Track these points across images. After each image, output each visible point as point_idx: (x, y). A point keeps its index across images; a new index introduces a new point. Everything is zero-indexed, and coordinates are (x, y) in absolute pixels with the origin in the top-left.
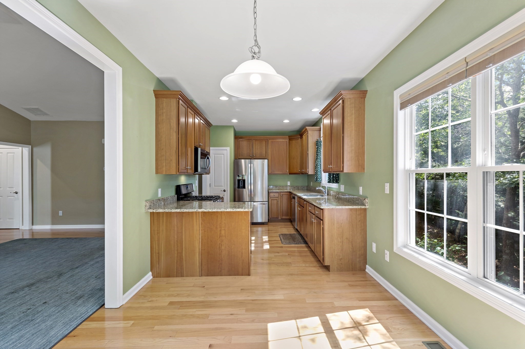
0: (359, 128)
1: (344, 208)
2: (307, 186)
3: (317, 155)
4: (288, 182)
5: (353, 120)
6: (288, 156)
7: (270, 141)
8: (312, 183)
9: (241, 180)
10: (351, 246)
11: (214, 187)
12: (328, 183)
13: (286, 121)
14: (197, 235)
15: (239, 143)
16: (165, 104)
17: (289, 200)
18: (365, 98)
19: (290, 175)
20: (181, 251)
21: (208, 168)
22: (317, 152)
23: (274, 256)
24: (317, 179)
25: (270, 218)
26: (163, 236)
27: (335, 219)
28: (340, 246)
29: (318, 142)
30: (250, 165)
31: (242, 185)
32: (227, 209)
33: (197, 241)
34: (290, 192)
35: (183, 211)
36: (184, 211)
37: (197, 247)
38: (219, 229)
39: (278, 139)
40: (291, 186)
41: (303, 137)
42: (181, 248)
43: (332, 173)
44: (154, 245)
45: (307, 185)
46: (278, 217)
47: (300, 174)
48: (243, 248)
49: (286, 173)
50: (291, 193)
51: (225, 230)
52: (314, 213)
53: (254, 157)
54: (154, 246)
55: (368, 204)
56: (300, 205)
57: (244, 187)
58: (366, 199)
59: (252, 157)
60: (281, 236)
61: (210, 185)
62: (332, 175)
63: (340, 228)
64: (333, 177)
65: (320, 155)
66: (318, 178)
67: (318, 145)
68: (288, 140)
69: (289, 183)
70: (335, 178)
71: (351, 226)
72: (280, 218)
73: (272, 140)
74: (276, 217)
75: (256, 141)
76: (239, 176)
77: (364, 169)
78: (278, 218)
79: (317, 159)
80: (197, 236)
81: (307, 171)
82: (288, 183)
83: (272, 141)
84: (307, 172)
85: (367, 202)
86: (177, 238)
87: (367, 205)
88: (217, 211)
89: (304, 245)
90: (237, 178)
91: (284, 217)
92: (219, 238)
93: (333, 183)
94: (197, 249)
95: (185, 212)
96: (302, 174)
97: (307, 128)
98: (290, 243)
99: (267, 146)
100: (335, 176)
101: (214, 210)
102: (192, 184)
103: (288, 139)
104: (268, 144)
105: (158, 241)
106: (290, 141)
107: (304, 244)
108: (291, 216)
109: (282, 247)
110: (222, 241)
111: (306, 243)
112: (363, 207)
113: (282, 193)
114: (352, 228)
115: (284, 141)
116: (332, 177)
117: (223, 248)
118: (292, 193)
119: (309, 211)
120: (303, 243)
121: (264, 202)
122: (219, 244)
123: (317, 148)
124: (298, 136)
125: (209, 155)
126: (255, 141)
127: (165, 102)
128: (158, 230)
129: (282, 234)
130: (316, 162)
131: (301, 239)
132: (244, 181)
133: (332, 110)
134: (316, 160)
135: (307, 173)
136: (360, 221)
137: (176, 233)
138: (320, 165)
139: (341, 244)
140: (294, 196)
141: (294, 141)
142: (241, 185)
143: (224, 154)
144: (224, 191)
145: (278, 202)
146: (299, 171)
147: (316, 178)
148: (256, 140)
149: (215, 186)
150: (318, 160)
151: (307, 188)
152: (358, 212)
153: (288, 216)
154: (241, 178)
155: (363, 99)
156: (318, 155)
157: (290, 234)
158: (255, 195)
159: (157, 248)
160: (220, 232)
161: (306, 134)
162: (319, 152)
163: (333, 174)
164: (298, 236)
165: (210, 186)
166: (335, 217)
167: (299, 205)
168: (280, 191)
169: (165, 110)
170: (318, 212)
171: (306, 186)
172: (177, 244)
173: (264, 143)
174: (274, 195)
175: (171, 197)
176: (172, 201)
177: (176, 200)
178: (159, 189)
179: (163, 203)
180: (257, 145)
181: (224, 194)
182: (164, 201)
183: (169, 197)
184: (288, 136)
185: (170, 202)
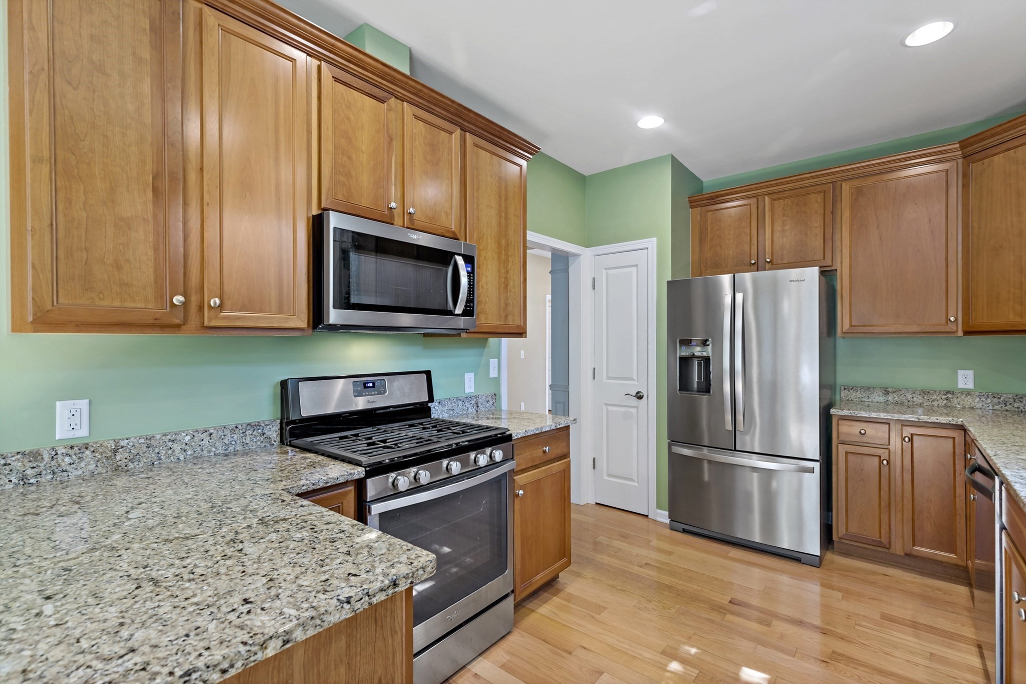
4: (961, 373)
7: (846, 187)
9: (698, 357)
11: (605, 380)
15: (704, 220)
19: (967, 337)
25: (840, 535)
30: (728, 297)
31: (698, 380)
34: (964, 430)
40: (980, 394)
46: (884, 540)
49: (948, 329)
53: (767, 267)
57: (707, 388)
59: (757, 266)
61: (594, 372)
68: (955, 165)
69: (965, 381)
72: (897, 549)
73: (856, 183)
74: (877, 539)
75: (778, 199)
76: (685, 343)
78: (889, 548)
82: (959, 379)
83: (857, 188)
90: (680, 351)
91: (922, 550)
102: (428, 373)
103: (960, 161)
104: (834, 201)
106: (975, 168)
113: (909, 431)
115: (932, 173)
126: (774, 200)
132: (707, 361)
140: (982, 462)
142: (694, 381)
143: (636, 266)
144: (639, 396)
145: (885, 470)
148: (775, 196)
149: (609, 378)
154: (694, 352)
158: (750, 425)
165: (594, 378)
168: (898, 416)
173: (815, 202)
174: (863, 432)
175: (212, 431)
176: (220, 451)
177: (275, 441)
178: (57, 402)
179: (92, 467)
180: (784, 215)
181: (637, 407)
182: (101, 455)
183: (184, 434)
184: (959, 143)
185: (194, 455)
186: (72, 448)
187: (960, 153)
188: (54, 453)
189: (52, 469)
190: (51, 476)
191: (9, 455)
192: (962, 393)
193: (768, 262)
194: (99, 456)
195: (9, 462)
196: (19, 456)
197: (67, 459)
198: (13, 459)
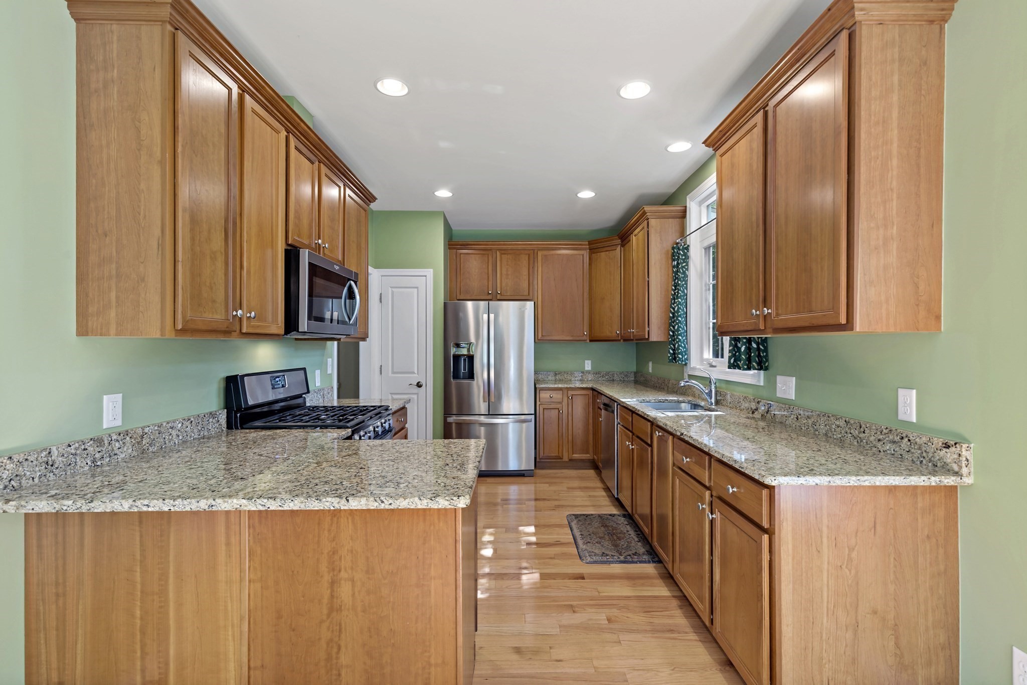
0: (919, 149)
1: (867, 484)
2: (636, 373)
3: (675, 287)
4: (586, 361)
5: (895, 114)
6: (586, 295)
7: (540, 253)
8: (650, 364)
9: (464, 355)
10: (892, 643)
11: (390, 375)
12: (729, 368)
13: (586, 194)
14: (229, 605)
15: (458, 259)
16: (115, 46)
17: (591, 409)
18: (946, 21)
19: (591, 343)
20: (160, 674)
21: (350, 320)
22: (677, 278)
23: (557, 631)
24: (674, 354)
25: (540, 457)
26: (80, 607)
27: (825, 529)
28: (846, 646)
29: (679, 249)
30: (485, 316)
31: (465, 369)
32: (350, 499)
33: (230, 629)
34: (593, 389)
35: (145, 509)
36: (150, 509)
37: (231, 656)
38: (327, 578)
39: (560, 249)
40: (596, 373)
41: (630, 240)
42: (159, 662)
43: (745, 338)
44: (43, 647)
45: (634, 369)
46: (560, 455)
47: (620, 340)
48: (433, 661)
49: (582, 339)
50: (595, 393)
51: (353, 580)
52: (707, 484)
53: (499, 297)
54: (43, 651)
55: (972, 470)
56: (633, 434)
57: (471, 375)
58: (965, 446)
59: (492, 296)
60: (574, 524)
61: (381, 369)
62: (744, 344)
63: (844, 567)
64: (749, 349)
65: (683, 285)
66: (679, 353)
67: (679, 257)
68: (586, 254)
69: (588, 366)
70: (755, 354)
71: (892, 560)
72: (566, 459)
73: (545, 253)
74: (557, 455)
75: (504, 254)
76: (458, 346)
77: (938, 318)
78: (562, 459)
79: (675, 297)
80: (229, 608)
81: (645, 332)
82: (586, 365)
83: (546, 256)
84: (645, 335)
85: (967, 460)
86: (142, 619)
87: (965, 470)
88: (303, 507)
89: (650, 569)
90: (453, 351)
91: (576, 456)
92: (329, 615)
93: (749, 368)
94: (232, 666)
95: (157, 512)
96: (625, 340)
97: (647, 208)
98: (605, 559)
99: (531, 267)
100: (754, 345)
101: (291, 504)
102: (304, 369)
103: (588, 250)
104: (534, 262)
105: (57, 630)
106: (594, 255)
107: (649, 562)
108: (595, 453)
109: (582, 577)
110: (340, 631)
111: (656, 559)
112: (950, 481)
113: (570, 393)
114: (895, 566)
115: (576, 254)
116: (743, 349)
117: (344, 659)
118: (602, 394)
119: (674, 464)
120: (646, 557)
121: (523, 417)
122: (328, 644)
123: (674, 267)
124: (616, 239)
125: (356, 283)
126: (501, 254)
127: (115, 38)
128: (61, 581)
129: (576, 516)
130: (671, 307)
131: (636, 539)
132: (471, 358)
133: (770, 108)
134: (672, 299)
135: (647, 337)
136: (928, 537)
137: (139, 593)
138: (684, 314)
139: (849, 635)
140: (606, 401)
141: (603, 254)
142: (462, 370)
143: (417, 288)
144: (419, 385)
145: (560, 415)
146: (618, 334)
147: (671, 352)
148: (503, 252)
149: (393, 373)
150: (680, 300)
151: (635, 377)
152: (920, 499)
153: (587, 453)
154: (464, 352)
155: (936, 27)
156: (679, 285)
157: (599, 516)
158: (499, 397)
159: (54, 665)
160: (332, 591)
161: (643, 228)
162: (683, 278)
163: (749, 341)
164: (623, 525)
165: (381, 373)
166: (825, 521)
167: (631, 434)
168: (566, 386)
169: (116, 71)
170: (735, 490)
171: (633, 373)
172: (141, 641)
173: (524, 260)
174: (551, 396)
175: (192, 419)
176: (196, 436)
177: (224, 428)
178: (104, 396)
179: (130, 451)
180: (507, 265)
181: (417, 394)
182: (135, 440)
183: (178, 422)
184: (588, 242)
185: (183, 440)
186: (120, 434)
187: (588, 247)
188: (110, 439)
189: (109, 453)
190: (108, 459)
191: (87, 441)
192: (587, 372)
193: (499, 294)
194: (134, 442)
195: (86, 447)
196: (92, 442)
197: (117, 444)
198: (89, 444)
